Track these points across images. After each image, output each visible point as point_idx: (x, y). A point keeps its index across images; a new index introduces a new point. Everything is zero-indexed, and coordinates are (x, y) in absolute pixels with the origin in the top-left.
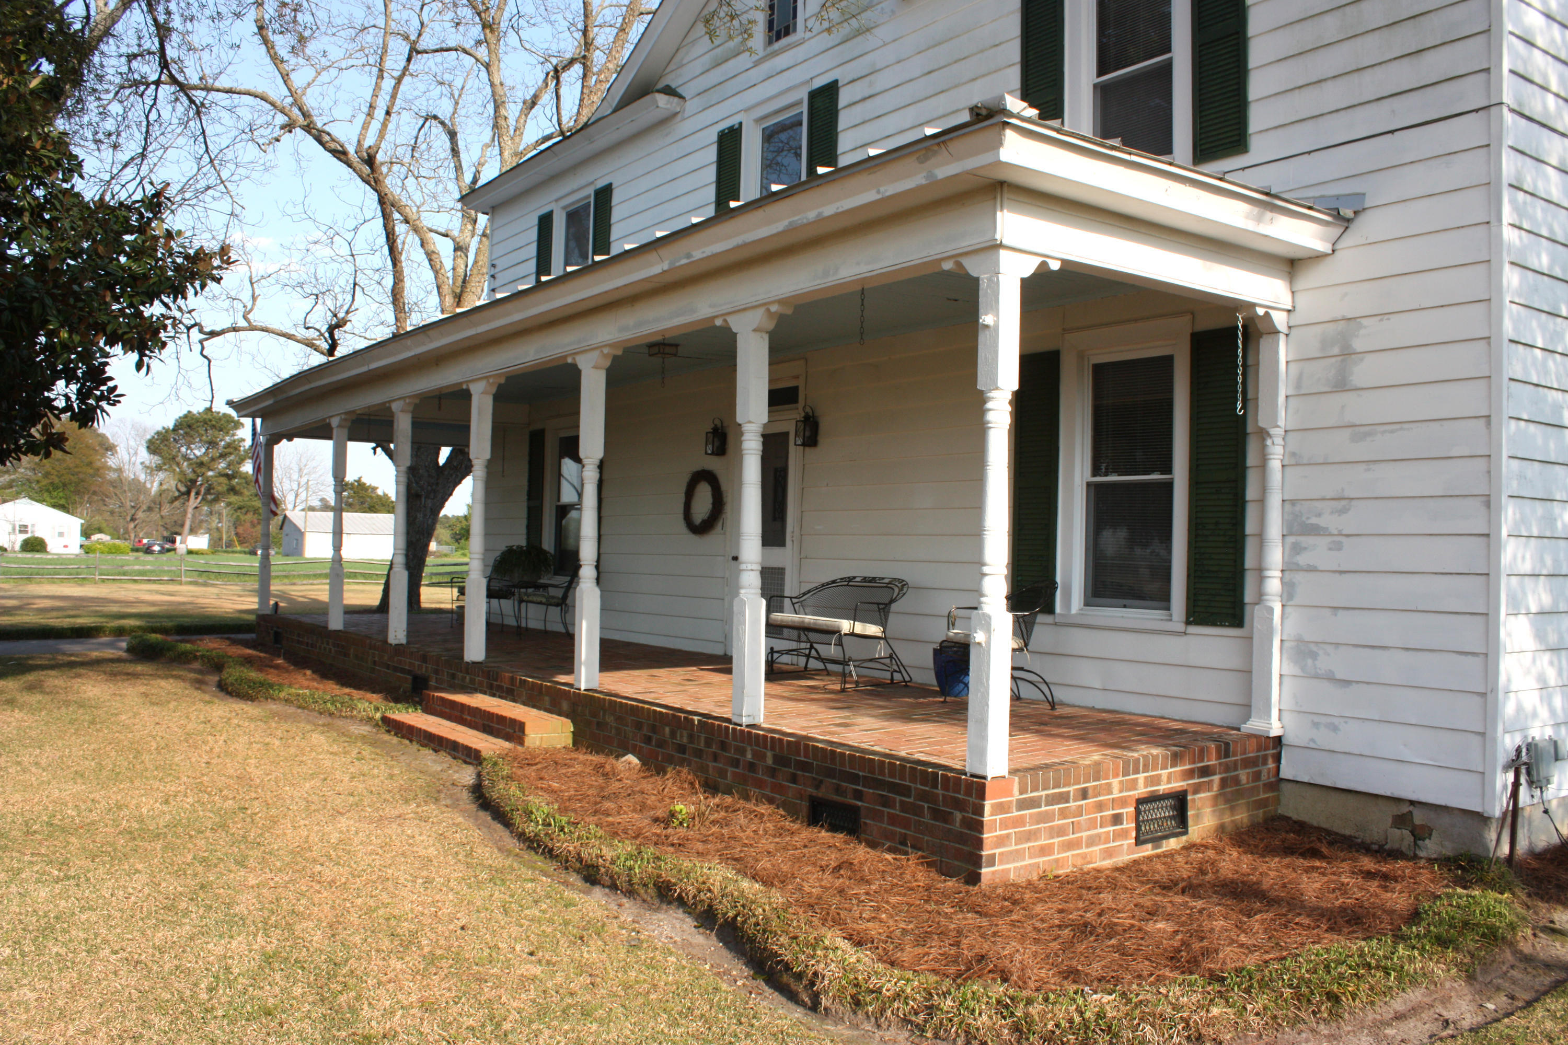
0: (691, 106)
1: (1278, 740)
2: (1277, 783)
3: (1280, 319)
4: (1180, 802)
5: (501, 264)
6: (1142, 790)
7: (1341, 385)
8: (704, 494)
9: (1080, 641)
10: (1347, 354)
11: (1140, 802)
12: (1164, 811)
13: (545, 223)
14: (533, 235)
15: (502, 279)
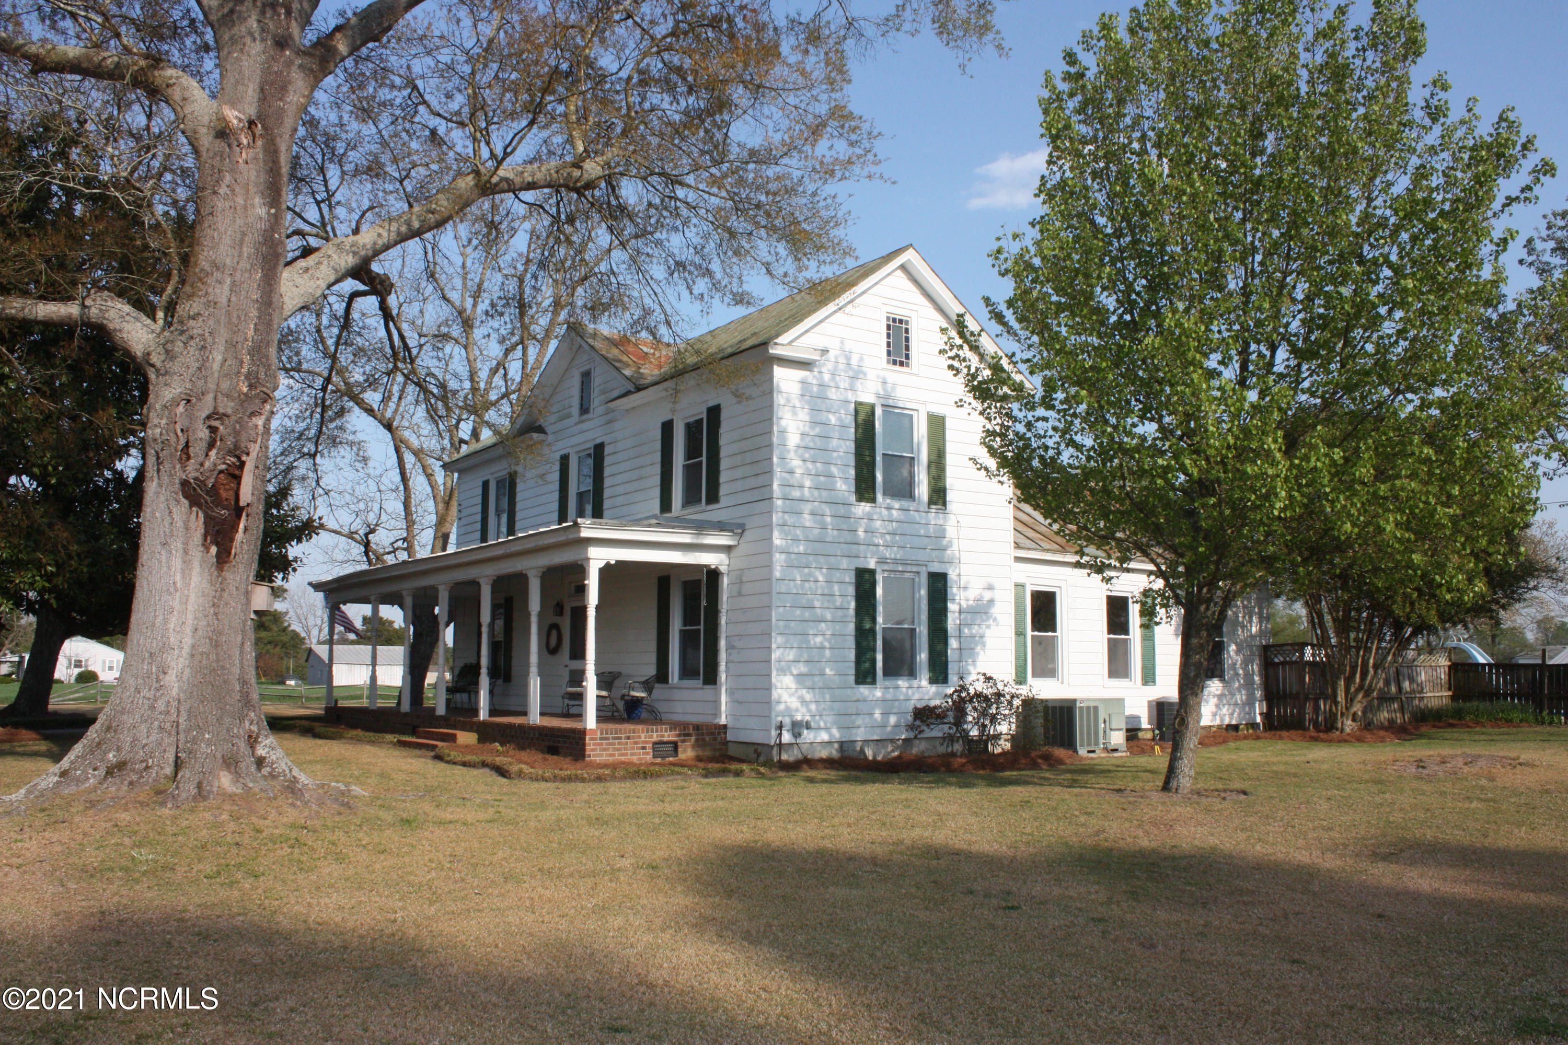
0: (550, 438)
1: (725, 726)
2: (726, 743)
3: (723, 569)
4: (675, 745)
5: (465, 504)
6: (655, 739)
7: (740, 594)
8: (554, 634)
9: (677, 694)
10: (741, 582)
11: (655, 743)
12: (670, 748)
13: (486, 485)
14: (479, 491)
15: (464, 513)
